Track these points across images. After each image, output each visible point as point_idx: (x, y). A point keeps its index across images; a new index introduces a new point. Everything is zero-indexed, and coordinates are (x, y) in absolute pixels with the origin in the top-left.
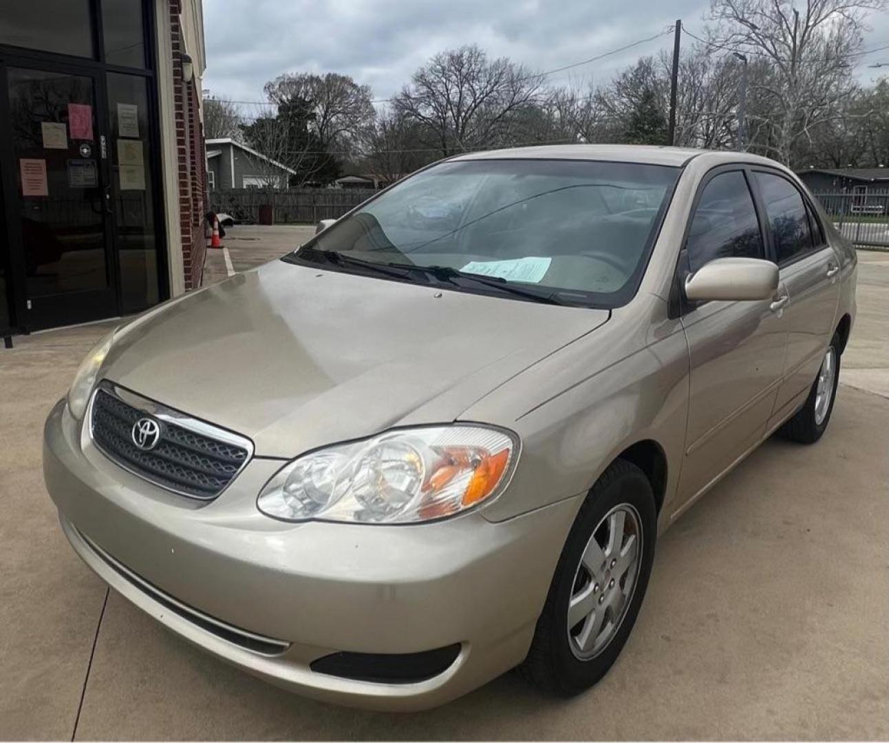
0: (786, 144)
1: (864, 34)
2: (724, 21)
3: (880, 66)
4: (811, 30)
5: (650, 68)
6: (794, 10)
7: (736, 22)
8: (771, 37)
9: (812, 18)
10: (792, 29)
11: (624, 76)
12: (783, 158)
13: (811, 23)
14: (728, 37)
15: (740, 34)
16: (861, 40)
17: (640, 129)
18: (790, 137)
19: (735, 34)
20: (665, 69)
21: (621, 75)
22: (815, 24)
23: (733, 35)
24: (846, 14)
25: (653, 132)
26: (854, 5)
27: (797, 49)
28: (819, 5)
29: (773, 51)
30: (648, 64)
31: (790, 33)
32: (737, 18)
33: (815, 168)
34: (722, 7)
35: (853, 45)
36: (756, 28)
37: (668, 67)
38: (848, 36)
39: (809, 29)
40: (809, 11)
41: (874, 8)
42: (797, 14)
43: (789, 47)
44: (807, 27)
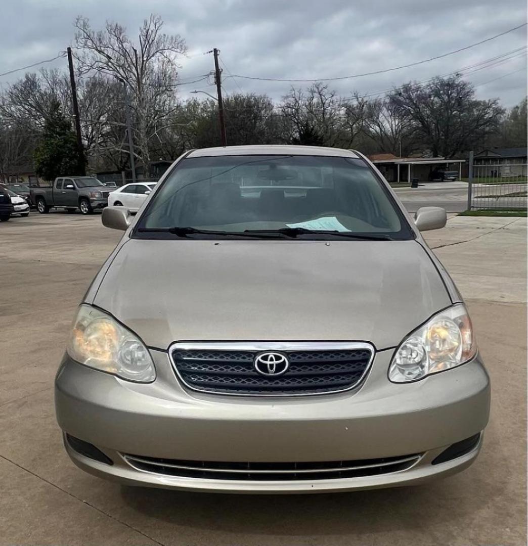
0: (145, 144)
1: (177, 70)
2: (87, 50)
3: (197, 92)
4: (146, 63)
5: (36, 83)
6: (133, 48)
7: (96, 52)
8: (122, 66)
9: (145, 56)
10: (134, 62)
11: (15, 87)
12: (144, 153)
13: (145, 59)
14: (93, 64)
15: (101, 62)
16: (177, 74)
17: (53, 131)
18: (146, 138)
19: (97, 62)
20: (47, 84)
21: (12, 86)
22: (147, 60)
23: (96, 62)
24: (165, 55)
25: (64, 134)
26: (168, 49)
27: (140, 76)
28: (148, 47)
29: (125, 76)
30: (33, 79)
31: (133, 64)
32: (97, 50)
33: (163, 160)
34: (84, 40)
35: (173, 76)
36: (110, 58)
37: (50, 82)
38: (169, 70)
39: (145, 63)
40: (142, 50)
41: (180, 53)
42: (135, 51)
43: (134, 74)
44: (143, 61)
